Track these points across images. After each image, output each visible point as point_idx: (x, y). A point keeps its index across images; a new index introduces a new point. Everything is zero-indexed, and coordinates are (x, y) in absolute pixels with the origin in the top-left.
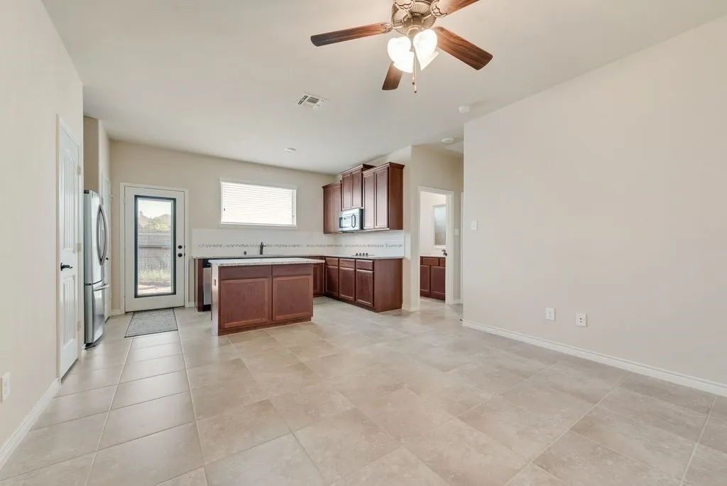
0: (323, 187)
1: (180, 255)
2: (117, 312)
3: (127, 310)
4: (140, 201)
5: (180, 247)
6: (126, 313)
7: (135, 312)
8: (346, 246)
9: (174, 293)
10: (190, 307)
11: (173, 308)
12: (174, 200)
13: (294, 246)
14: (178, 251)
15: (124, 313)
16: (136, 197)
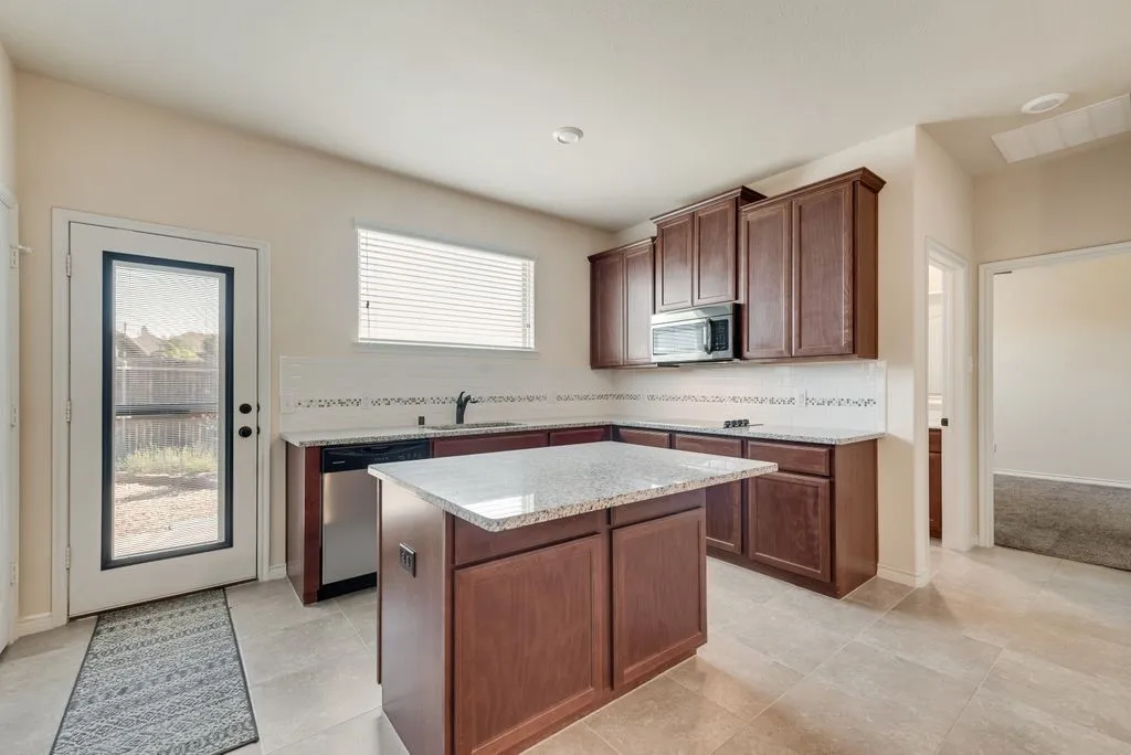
0: (592, 259)
1: (245, 432)
2: (41, 620)
3: (74, 613)
4: (120, 270)
5: (245, 409)
6: (72, 620)
7: (103, 616)
8: (652, 398)
9: (228, 543)
10: (272, 582)
11: (222, 588)
12: (229, 272)
13: (530, 399)
14: (240, 421)
15: (64, 620)
16: (109, 257)
